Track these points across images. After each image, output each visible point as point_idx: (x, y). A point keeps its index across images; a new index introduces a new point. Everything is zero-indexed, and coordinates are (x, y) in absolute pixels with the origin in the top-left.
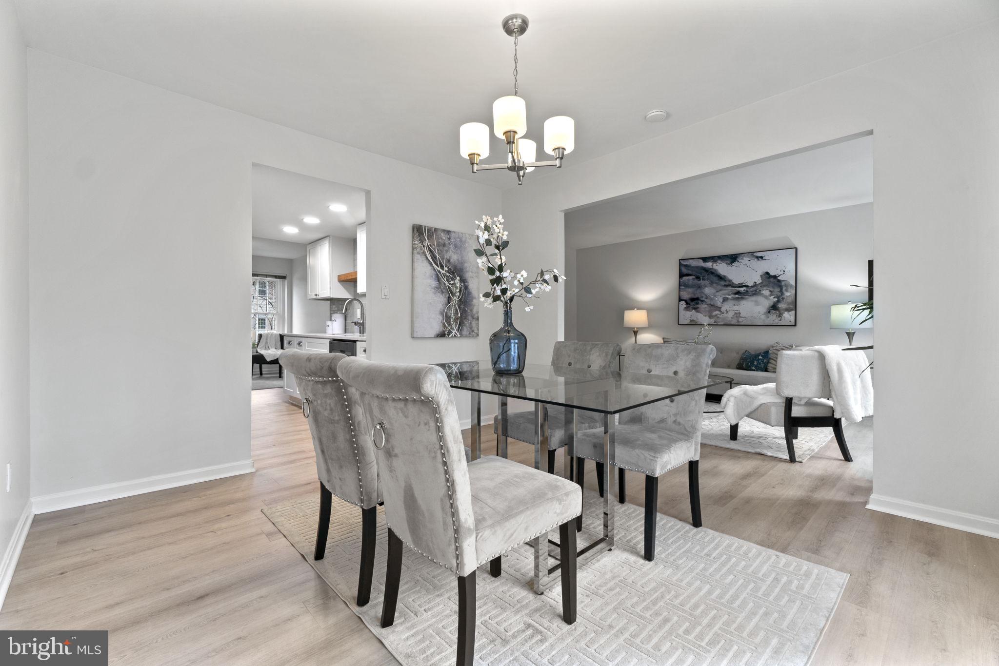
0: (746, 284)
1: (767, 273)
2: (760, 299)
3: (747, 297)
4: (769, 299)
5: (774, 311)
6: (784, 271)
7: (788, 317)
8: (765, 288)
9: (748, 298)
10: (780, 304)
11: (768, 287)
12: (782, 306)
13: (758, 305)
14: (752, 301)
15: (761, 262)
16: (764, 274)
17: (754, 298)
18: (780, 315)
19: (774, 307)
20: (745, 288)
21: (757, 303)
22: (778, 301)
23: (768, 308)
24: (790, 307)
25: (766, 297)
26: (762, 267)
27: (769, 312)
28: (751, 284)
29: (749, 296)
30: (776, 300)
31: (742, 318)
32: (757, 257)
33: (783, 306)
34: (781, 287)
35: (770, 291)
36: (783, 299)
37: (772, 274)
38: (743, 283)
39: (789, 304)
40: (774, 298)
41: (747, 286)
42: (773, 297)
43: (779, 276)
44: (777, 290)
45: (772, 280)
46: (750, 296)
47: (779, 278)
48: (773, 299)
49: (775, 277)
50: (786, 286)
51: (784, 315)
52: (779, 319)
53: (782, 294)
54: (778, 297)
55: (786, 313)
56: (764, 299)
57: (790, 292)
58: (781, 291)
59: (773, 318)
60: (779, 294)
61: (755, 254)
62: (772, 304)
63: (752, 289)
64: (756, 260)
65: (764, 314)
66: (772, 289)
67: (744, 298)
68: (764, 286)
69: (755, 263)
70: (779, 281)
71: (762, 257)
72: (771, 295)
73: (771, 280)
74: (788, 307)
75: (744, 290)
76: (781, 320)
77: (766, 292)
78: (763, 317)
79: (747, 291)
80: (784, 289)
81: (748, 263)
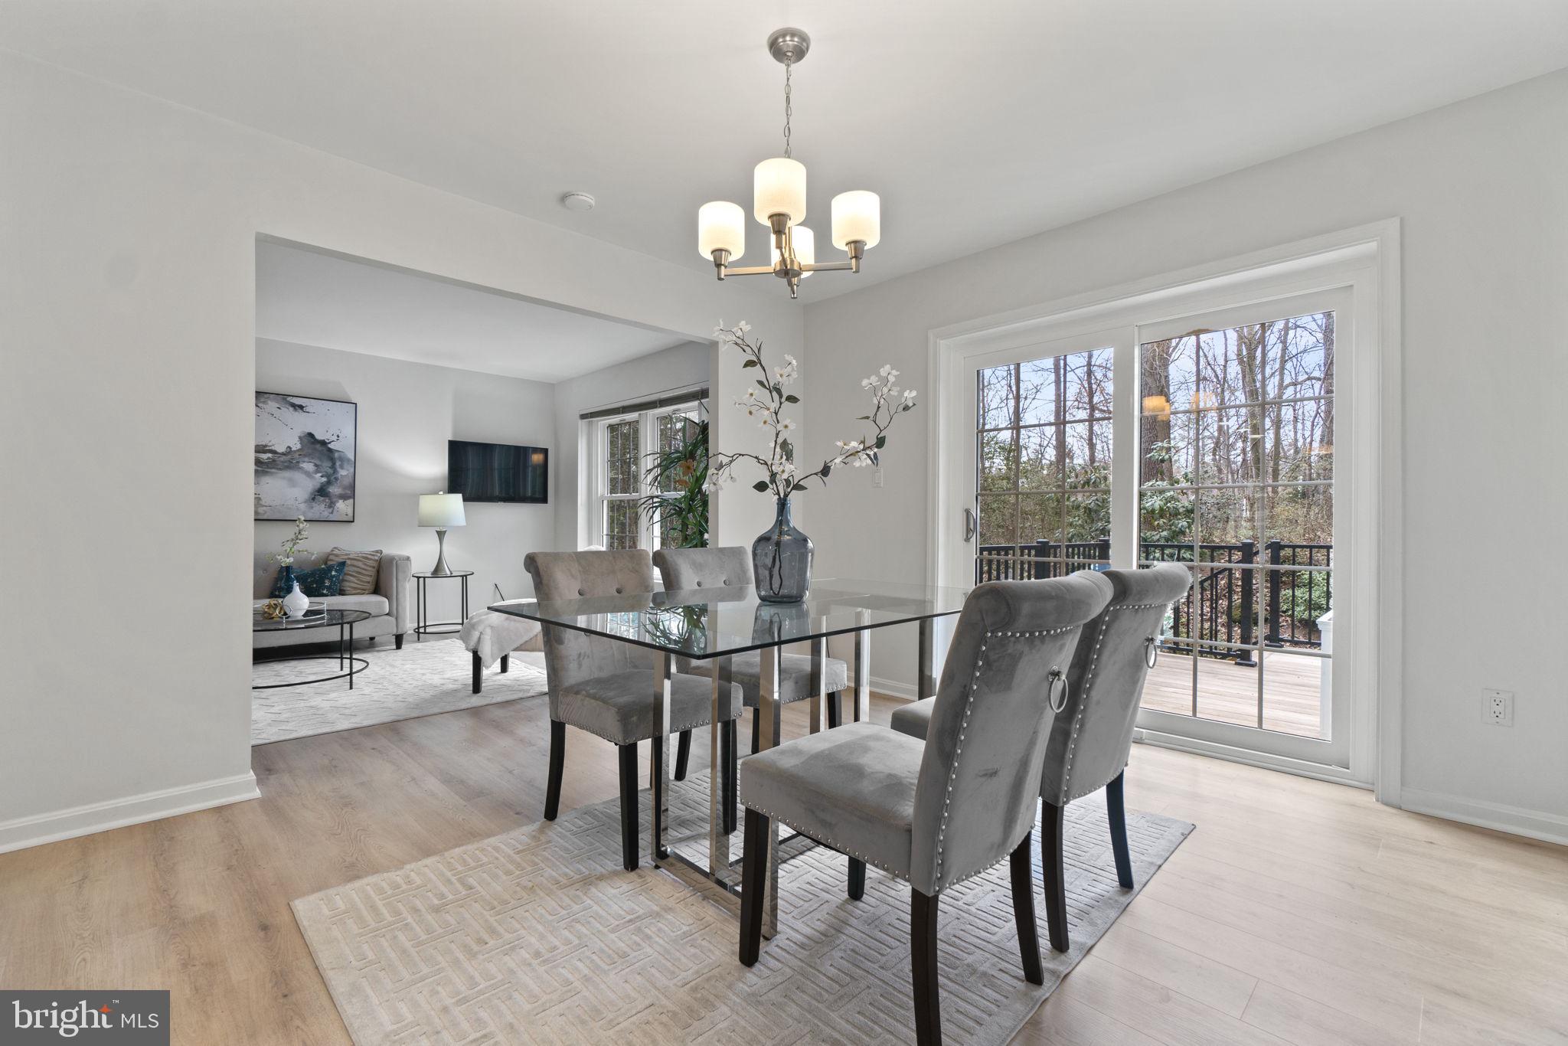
0: (273, 448)
1: (311, 435)
2: (297, 476)
3: (273, 470)
4: (313, 477)
5: (322, 498)
6: (338, 436)
7: (343, 507)
8: (306, 459)
9: (276, 473)
10: (331, 487)
11: (313, 458)
12: (334, 490)
13: (294, 486)
14: (284, 478)
15: (299, 416)
16: (306, 436)
17: (287, 474)
18: (331, 505)
19: (322, 492)
20: (270, 455)
21: (292, 483)
22: (329, 483)
23: (311, 494)
24: (346, 494)
25: (308, 474)
26: (302, 423)
27: (313, 499)
28: (281, 449)
29: (277, 469)
30: (324, 479)
31: (265, 508)
32: (294, 406)
33: (336, 490)
34: (333, 460)
35: (316, 465)
36: (336, 479)
37: (319, 437)
38: (266, 446)
39: (345, 488)
40: (322, 476)
41: (274, 452)
42: (320, 474)
43: (330, 443)
44: (327, 464)
45: (318, 446)
46: (280, 469)
47: (329, 446)
48: (320, 479)
49: (323, 443)
50: (341, 459)
51: (338, 505)
52: (330, 510)
53: (335, 471)
54: (328, 476)
55: (341, 501)
56: (304, 476)
57: (348, 470)
58: (333, 467)
59: (320, 509)
60: (330, 471)
61: (289, 399)
62: (318, 486)
63: (283, 458)
64: (291, 409)
65: (305, 502)
66: (318, 463)
67: (267, 472)
68: (305, 456)
69: (288, 414)
70: (330, 450)
71: (301, 407)
72: (317, 472)
73: (316, 447)
74: (343, 492)
75: (269, 458)
76: (332, 513)
77: (308, 466)
78: (303, 506)
79: (274, 461)
80: (338, 464)
81: (277, 413)
